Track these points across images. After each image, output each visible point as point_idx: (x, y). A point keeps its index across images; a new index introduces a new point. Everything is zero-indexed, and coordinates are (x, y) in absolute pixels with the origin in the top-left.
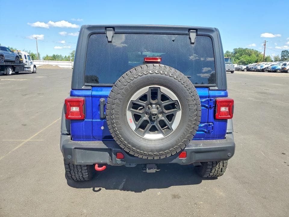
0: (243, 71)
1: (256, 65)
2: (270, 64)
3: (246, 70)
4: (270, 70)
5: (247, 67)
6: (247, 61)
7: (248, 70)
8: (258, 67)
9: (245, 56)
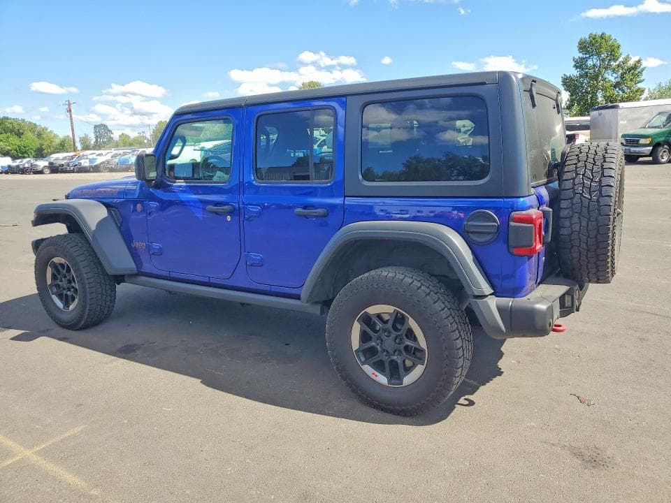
0: (41, 172)
1: (72, 157)
2: (110, 155)
3: (47, 171)
4: (113, 166)
5: (51, 164)
6: (16, 150)
7: (54, 169)
8: (82, 161)
9: (8, 137)
